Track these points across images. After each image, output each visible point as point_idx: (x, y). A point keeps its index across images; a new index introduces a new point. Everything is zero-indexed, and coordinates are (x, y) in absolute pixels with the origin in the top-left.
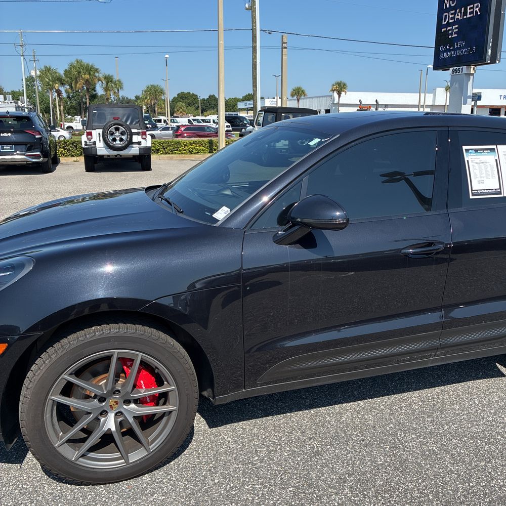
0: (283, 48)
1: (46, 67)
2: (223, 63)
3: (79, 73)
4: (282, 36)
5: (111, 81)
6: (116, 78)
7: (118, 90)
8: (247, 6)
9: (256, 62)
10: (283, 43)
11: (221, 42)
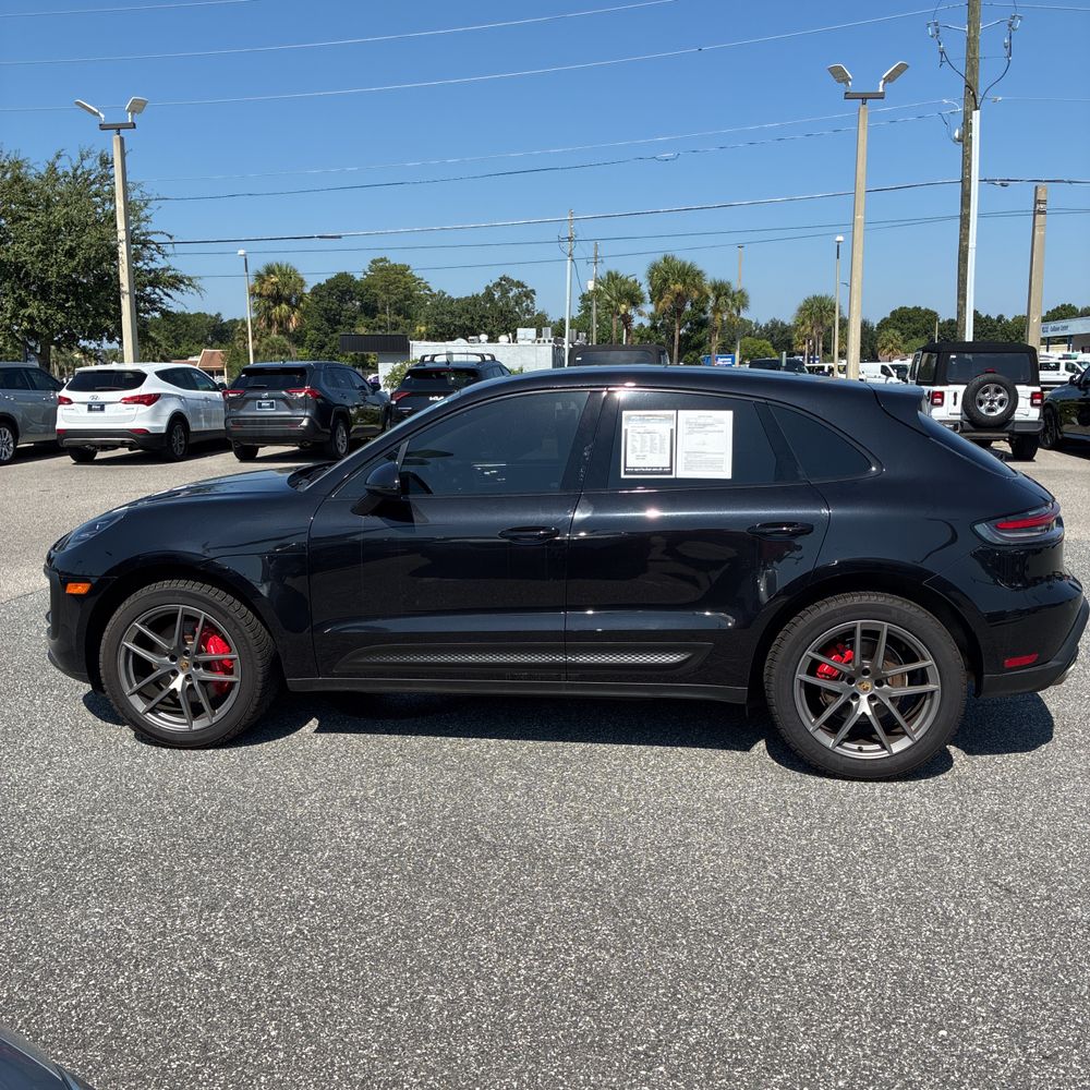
0: (1037, 212)
1: (609, 273)
2: (861, 256)
3: (665, 280)
4: (1036, 188)
5: (725, 294)
6: (735, 286)
7: (739, 311)
8: (957, 135)
9: (967, 247)
10: (1038, 202)
11: (859, 217)
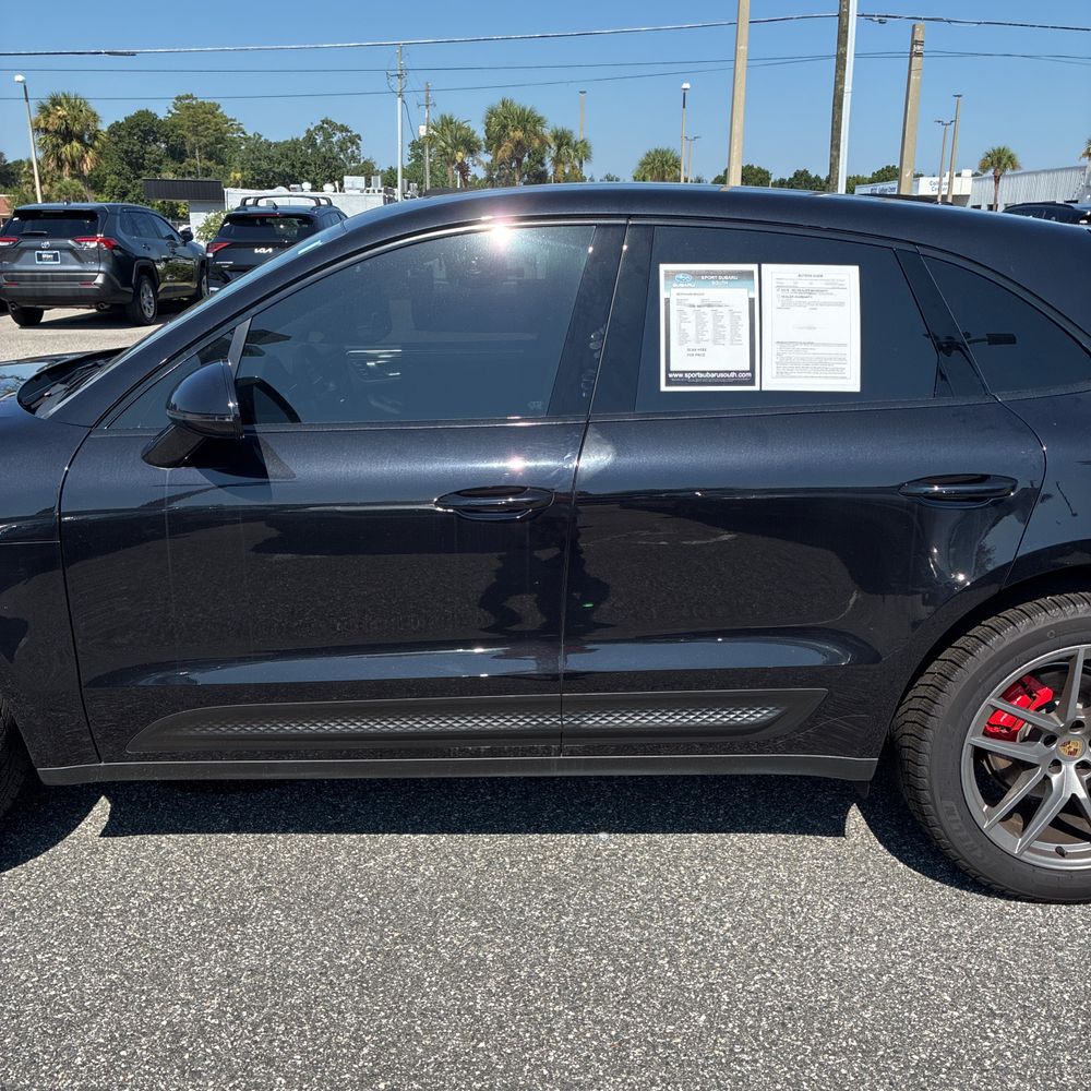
1: (443, 118)
3: (504, 127)
4: (914, 26)
5: (567, 144)
6: (577, 136)
7: (581, 163)
9: (842, 90)
10: (914, 42)
11: (742, 48)
